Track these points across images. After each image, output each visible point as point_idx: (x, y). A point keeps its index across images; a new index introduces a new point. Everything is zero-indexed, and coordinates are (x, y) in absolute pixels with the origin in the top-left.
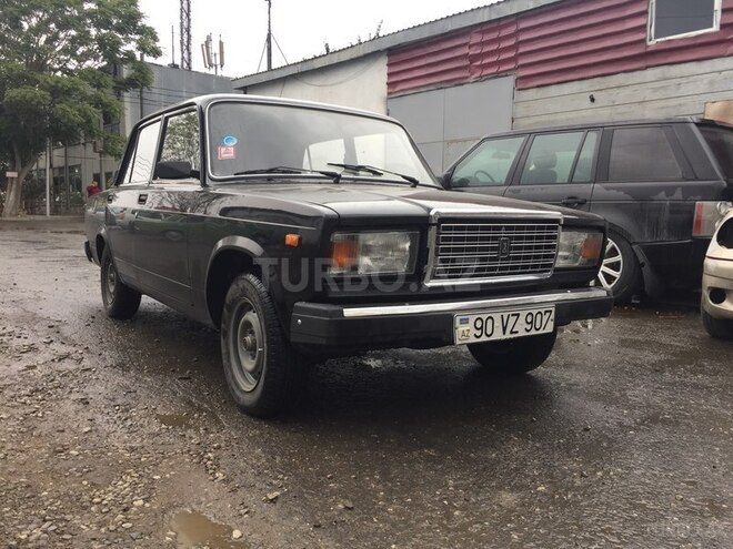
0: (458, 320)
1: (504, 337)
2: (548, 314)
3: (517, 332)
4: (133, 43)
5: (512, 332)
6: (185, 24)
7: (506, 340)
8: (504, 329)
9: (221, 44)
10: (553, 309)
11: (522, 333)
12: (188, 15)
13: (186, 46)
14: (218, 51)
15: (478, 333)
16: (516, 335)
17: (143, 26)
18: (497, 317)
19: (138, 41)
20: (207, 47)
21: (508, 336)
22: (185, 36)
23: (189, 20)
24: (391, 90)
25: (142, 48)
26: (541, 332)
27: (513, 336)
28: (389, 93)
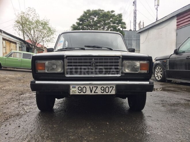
0: (71, 87)
1: (91, 94)
2: (112, 88)
3: (97, 93)
4: (120, 26)
5: (94, 92)
6: (135, 19)
7: (92, 95)
8: (91, 91)
9: (143, 23)
10: (114, 87)
11: (99, 93)
12: (136, 17)
13: (135, 25)
14: (142, 25)
15: (80, 91)
16: (97, 94)
17: (122, 22)
18: (88, 87)
19: (121, 26)
20: (140, 24)
21: (93, 93)
22: (135, 22)
23: (136, 18)
24: (178, 27)
25: (122, 27)
26: (109, 93)
27: (95, 94)
28: (177, 28)
